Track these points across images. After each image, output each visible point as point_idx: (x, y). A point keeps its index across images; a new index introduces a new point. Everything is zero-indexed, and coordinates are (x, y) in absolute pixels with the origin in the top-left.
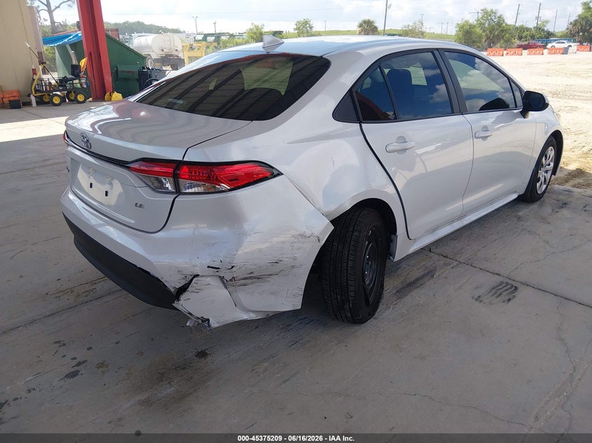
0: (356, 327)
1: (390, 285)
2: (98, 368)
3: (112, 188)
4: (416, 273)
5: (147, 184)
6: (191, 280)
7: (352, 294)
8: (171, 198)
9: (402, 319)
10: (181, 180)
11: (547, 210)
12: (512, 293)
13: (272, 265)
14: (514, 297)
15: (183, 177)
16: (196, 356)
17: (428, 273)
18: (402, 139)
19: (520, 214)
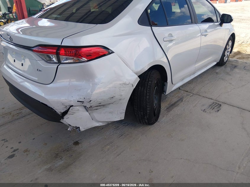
0: (150, 127)
1: (164, 106)
2: (25, 152)
3: (25, 62)
4: (175, 100)
5: (42, 58)
6: (69, 109)
7: (148, 111)
8: (56, 66)
9: (171, 122)
10: (61, 56)
11: (228, 69)
12: (219, 107)
13: (110, 99)
14: (220, 109)
15: (62, 54)
16: (74, 144)
17: (180, 100)
18: (171, 35)
19: (217, 71)
